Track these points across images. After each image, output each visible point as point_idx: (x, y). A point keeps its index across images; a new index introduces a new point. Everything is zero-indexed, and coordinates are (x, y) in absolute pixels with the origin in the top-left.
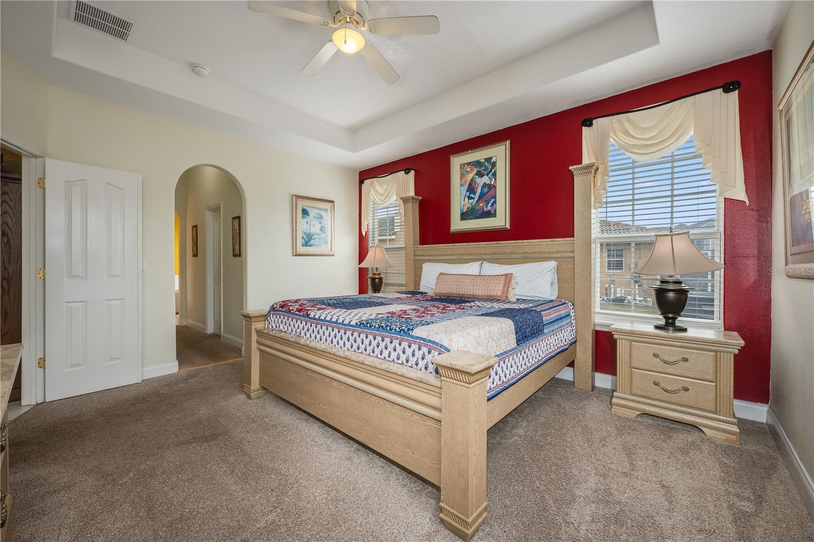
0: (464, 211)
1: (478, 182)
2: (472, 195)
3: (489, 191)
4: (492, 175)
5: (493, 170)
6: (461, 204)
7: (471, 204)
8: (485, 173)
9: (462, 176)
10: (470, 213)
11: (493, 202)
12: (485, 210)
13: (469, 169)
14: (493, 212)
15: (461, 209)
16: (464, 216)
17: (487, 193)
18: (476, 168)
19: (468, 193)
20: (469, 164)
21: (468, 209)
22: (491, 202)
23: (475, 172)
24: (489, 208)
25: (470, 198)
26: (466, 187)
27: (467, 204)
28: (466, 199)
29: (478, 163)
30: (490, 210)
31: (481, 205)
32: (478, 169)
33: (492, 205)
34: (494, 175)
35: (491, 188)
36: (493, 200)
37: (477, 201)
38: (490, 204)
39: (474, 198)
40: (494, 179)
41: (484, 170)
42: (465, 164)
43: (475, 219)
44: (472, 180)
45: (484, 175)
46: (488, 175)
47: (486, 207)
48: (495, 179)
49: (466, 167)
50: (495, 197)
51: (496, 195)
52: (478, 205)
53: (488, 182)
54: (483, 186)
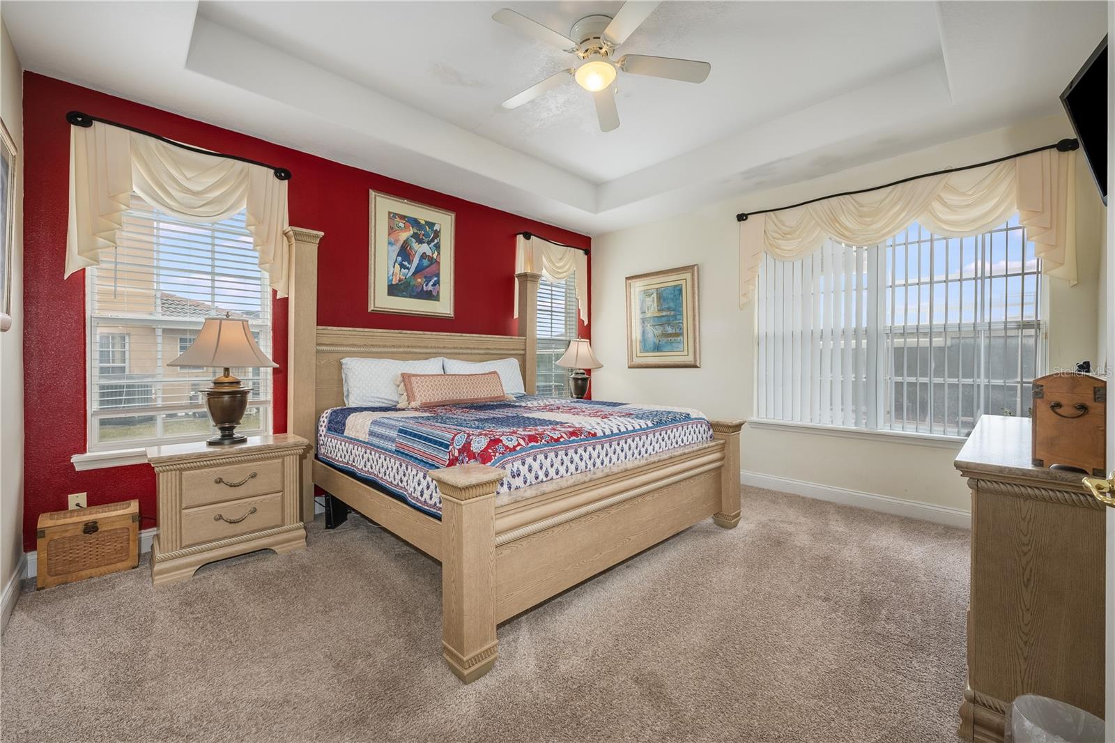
0: (393, 283)
1: (416, 249)
2: (406, 263)
3: (429, 266)
4: (435, 246)
5: (436, 241)
6: (388, 272)
7: (405, 275)
8: (426, 240)
9: (391, 230)
10: (402, 287)
11: (435, 281)
12: (425, 288)
13: (402, 225)
14: (435, 294)
15: (388, 278)
16: (393, 290)
17: (427, 267)
18: (413, 228)
19: (400, 258)
20: (402, 217)
21: (399, 281)
22: (433, 281)
23: (412, 232)
24: (430, 287)
25: (402, 266)
26: (397, 248)
27: (399, 274)
28: (397, 266)
29: (415, 222)
30: (431, 291)
31: (419, 280)
32: (416, 231)
33: (434, 285)
34: (438, 247)
35: (435, 262)
36: (435, 279)
37: (414, 274)
38: (431, 283)
39: (408, 269)
40: (436, 253)
41: (423, 235)
42: (397, 214)
43: (410, 297)
44: (406, 242)
45: (424, 243)
46: (429, 243)
47: (426, 286)
48: (439, 253)
49: (398, 219)
50: (438, 275)
51: (439, 273)
52: (416, 280)
53: (429, 253)
54: (422, 256)
